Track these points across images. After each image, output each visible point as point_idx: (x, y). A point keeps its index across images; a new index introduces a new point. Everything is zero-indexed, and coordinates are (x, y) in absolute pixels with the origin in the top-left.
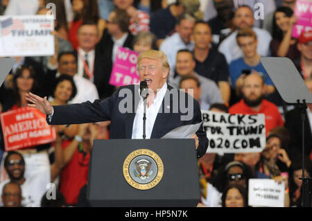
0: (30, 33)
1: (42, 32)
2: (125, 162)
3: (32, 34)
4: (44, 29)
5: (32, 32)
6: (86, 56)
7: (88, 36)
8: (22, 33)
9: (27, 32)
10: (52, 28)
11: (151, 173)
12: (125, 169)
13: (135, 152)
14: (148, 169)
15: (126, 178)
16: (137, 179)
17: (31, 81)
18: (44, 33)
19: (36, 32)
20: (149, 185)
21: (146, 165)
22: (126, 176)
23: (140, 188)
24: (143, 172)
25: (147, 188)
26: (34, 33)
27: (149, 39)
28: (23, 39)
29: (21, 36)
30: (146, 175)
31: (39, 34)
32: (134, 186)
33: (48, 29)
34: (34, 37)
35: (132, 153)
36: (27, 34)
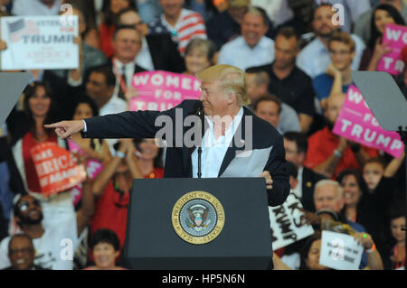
0: (47, 39)
1: (63, 37)
2: (175, 208)
3: (49, 41)
4: (65, 34)
5: (50, 38)
6: (124, 68)
7: (129, 44)
8: (36, 39)
9: (43, 38)
10: (76, 33)
11: (208, 222)
12: (175, 218)
13: (187, 195)
14: (204, 217)
15: (176, 230)
16: (190, 230)
17: (47, 101)
18: (66, 39)
19: (56, 37)
20: (206, 238)
21: (202, 212)
22: (175, 227)
23: (194, 242)
24: (198, 221)
25: (203, 242)
26: (53, 39)
27: (205, 48)
28: (38, 47)
29: (36, 43)
30: (202, 225)
31: (59, 41)
32: (185, 239)
33: (71, 33)
34: (52, 44)
35: (184, 197)
36: (44, 41)
